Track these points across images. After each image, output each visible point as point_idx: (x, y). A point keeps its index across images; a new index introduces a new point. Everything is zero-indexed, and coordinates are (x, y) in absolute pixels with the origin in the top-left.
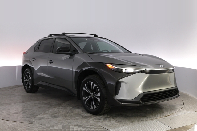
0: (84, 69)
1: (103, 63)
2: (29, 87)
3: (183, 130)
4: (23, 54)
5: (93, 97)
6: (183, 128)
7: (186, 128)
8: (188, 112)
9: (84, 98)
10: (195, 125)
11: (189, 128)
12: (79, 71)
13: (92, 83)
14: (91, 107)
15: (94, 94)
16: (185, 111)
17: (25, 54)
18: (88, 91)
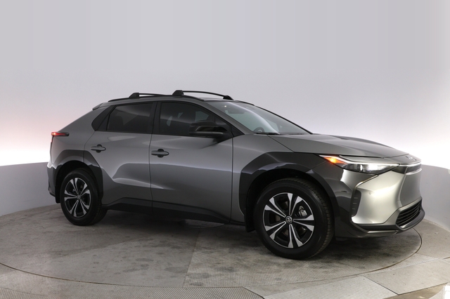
0: (267, 168)
1: (317, 155)
2: (85, 212)
3: (421, 297)
4: (53, 136)
5: (293, 223)
6: (421, 292)
7: (427, 293)
8: (431, 259)
9: (268, 228)
10: (447, 288)
11: (433, 294)
12: (251, 174)
13: (290, 196)
14: (287, 245)
15: (293, 217)
16: (425, 257)
17: (61, 136)
18: (279, 212)
